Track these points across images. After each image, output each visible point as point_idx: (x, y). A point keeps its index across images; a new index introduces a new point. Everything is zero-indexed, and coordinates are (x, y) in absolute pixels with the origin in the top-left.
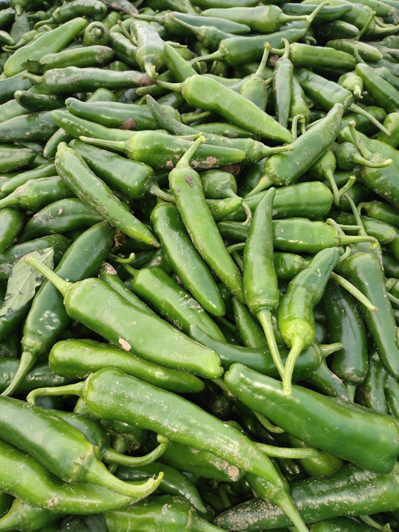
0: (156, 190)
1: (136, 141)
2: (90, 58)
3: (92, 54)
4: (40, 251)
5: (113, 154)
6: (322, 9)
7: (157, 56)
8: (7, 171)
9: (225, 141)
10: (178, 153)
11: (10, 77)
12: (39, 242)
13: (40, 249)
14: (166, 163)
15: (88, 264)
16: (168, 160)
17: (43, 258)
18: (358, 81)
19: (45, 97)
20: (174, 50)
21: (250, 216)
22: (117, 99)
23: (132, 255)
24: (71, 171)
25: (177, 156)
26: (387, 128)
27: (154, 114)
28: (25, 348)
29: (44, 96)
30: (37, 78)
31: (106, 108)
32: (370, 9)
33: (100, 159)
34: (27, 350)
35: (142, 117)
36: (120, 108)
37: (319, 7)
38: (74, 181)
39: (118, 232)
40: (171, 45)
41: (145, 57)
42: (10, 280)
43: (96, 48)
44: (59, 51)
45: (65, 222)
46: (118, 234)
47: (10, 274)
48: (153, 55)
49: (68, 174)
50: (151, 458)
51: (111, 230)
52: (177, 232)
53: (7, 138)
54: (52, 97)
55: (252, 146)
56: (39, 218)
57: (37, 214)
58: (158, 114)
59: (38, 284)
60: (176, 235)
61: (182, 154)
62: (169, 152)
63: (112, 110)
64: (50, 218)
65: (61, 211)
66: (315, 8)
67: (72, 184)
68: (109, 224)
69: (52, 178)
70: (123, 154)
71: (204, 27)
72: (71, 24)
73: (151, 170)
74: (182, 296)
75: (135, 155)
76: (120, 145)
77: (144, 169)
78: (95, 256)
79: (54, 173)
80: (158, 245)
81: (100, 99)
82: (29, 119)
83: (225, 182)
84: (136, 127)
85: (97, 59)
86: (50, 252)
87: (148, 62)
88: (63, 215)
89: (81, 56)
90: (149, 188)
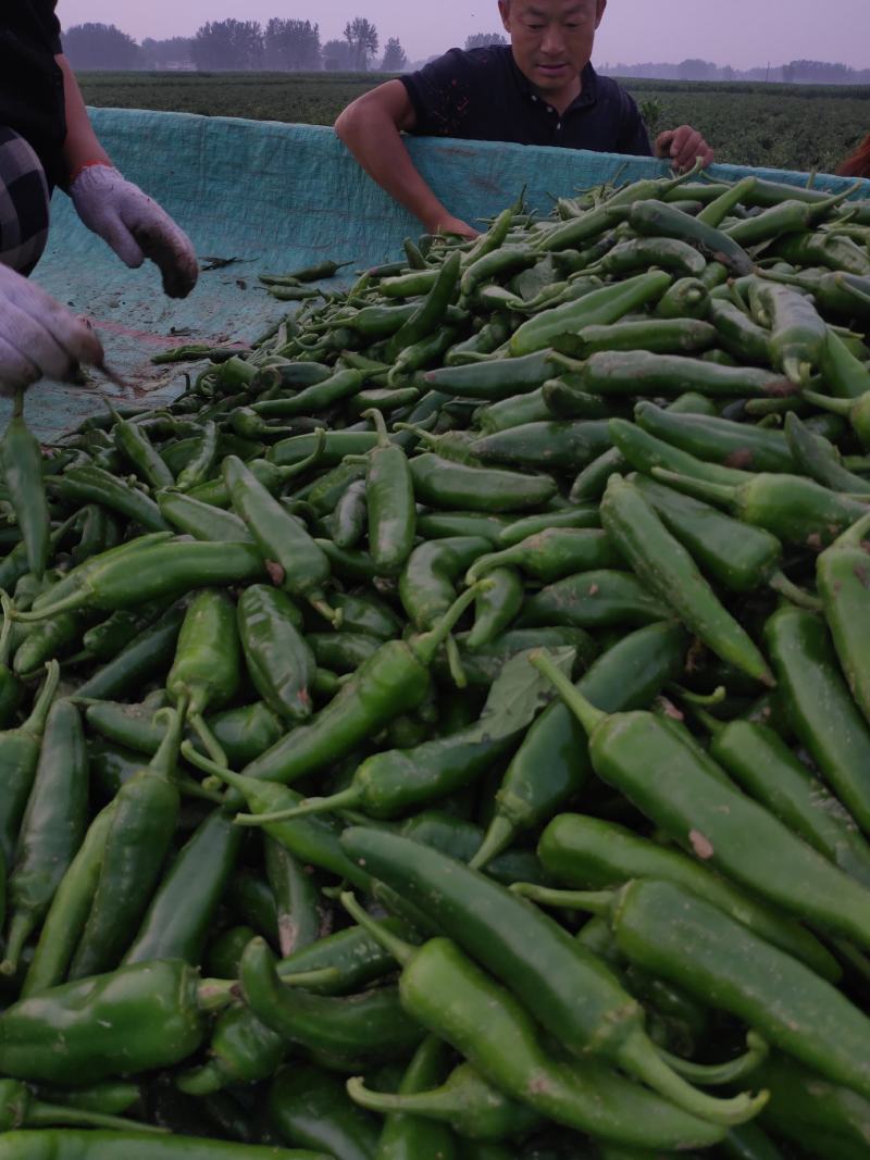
0: (781, 582)
1: (757, 488)
2: (669, 339)
3: (676, 333)
4: (552, 648)
5: (706, 507)
7: (811, 348)
8: (501, 509)
10: (837, 522)
11: (518, 356)
12: (549, 633)
13: (552, 646)
14: (807, 537)
15: (636, 687)
16: (814, 531)
17: (558, 660)
19: (587, 397)
20: (838, 340)
22: (718, 413)
23: (720, 692)
24: (632, 522)
25: (833, 528)
27: (794, 447)
28: (502, 809)
29: (584, 394)
30: (573, 364)
31: (704, 427)
33: (684, 510)
34: (505, 815)
35: (767, 450)
36: (727, 429)
38: (632, 540)
39: (698, 644)
40: (835, 331)
41: (785, 347)
42: (495, 687)
43: (685, 323)
44: (611, 322)
45: (598, 611)
46: (696, 648)
47: (497, 675)
48: (804, 344)
49: (625, 527)
50: (723, 1074)
51: (685, 637)
52: (820, 663)
53: (512, 455)
54: (595, 397)
56: (554, 595)
57: (552, 587)
58: (802, 448)
59: (541, 704)
60: (817, 671)
61: (844, 525)
62: (820, 519)
63: (712, 430)
64: (573, 598)
65: (594, 588)
67: (630, 546)
68: (682, 626)
69: (588, 531)
70: (726, 508)
72: (641, 280)
73: (779, 544)
74: (815, 789)
75: (750, 514)
76: (726, 491)
77: (765, 541)
78: (648, 677)
79: (595, 522)
80: (773, 683)
81: (689, 409)
82: (552, 429)
84: (753, 465)
85: (683, 341)
86: (569, 653)
87: (792, 356)
88: (597, 596)
89: (654, 333)
90: (770, 577)
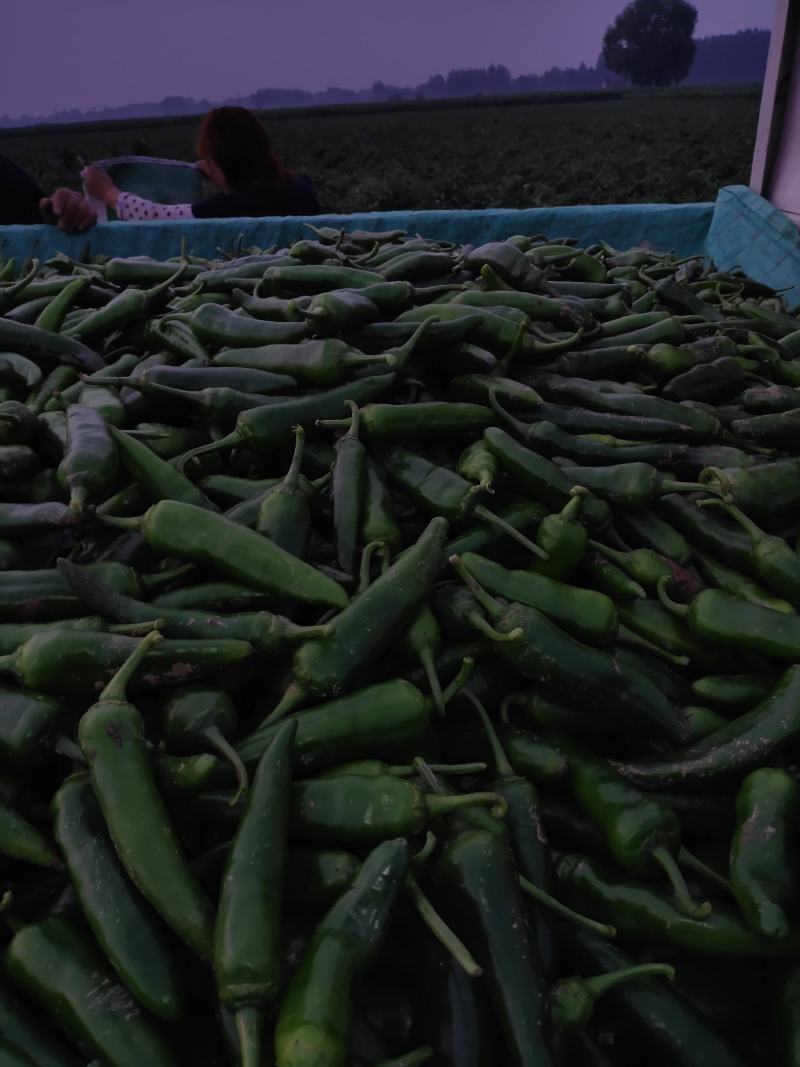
0: (66, 747)
6: (428, 327)
7: (94, 473)
9: (215, 624)
10: (113, 665)
18: (485, 462)
21: (243, 783)
25: (112, 672)
26: (541, 546)
32: (522, 313)
37: (422, 325)
41: (70, 478)
48: (86, 472)
52: (93, 839)
55: (265, 627)
60: (91, 843)
66: (416, 327)
71: (207, 391)
74: (97, 982)
76: (2, 662)
83: (203, 713)
87: (76, 485)
90: (53, 745)
